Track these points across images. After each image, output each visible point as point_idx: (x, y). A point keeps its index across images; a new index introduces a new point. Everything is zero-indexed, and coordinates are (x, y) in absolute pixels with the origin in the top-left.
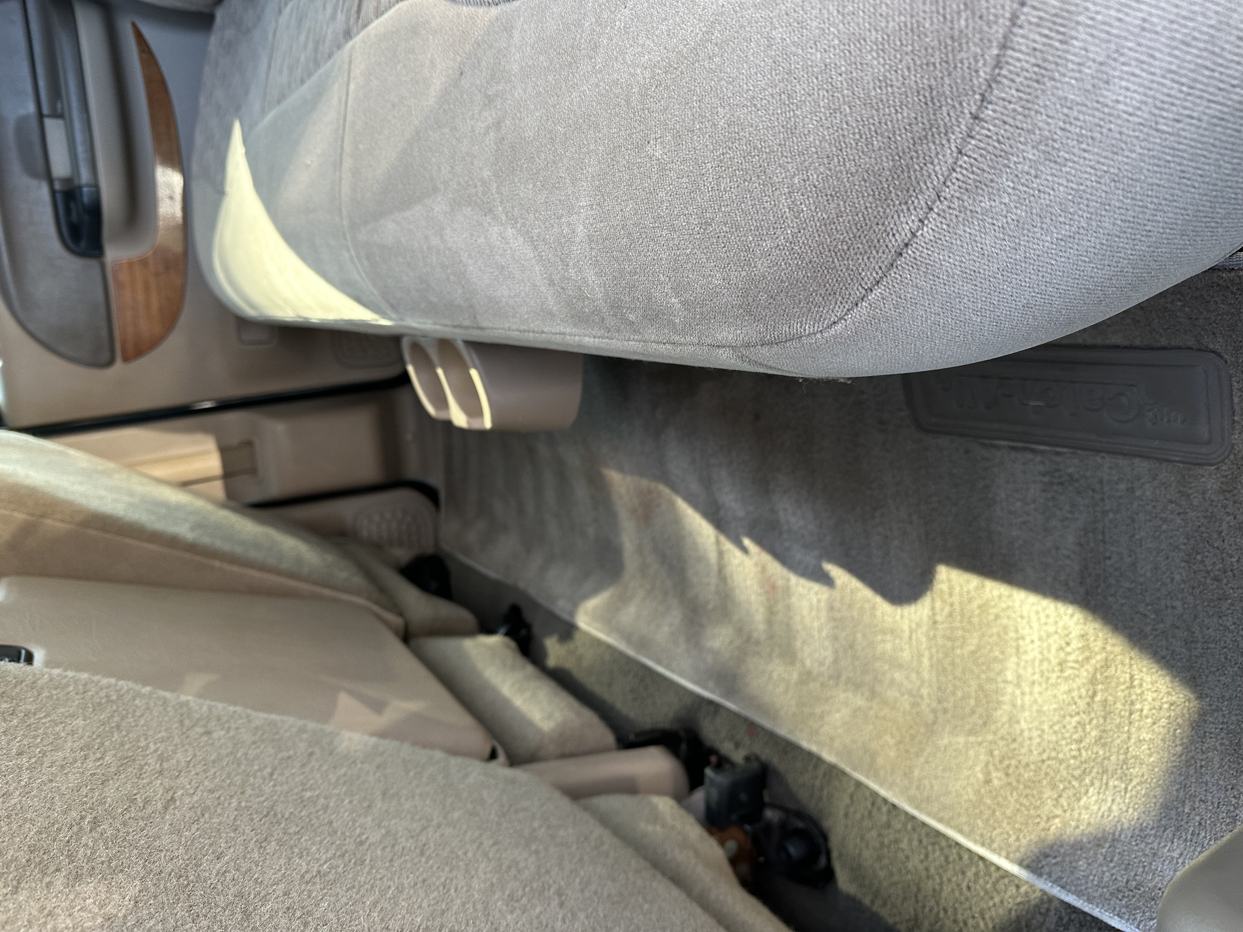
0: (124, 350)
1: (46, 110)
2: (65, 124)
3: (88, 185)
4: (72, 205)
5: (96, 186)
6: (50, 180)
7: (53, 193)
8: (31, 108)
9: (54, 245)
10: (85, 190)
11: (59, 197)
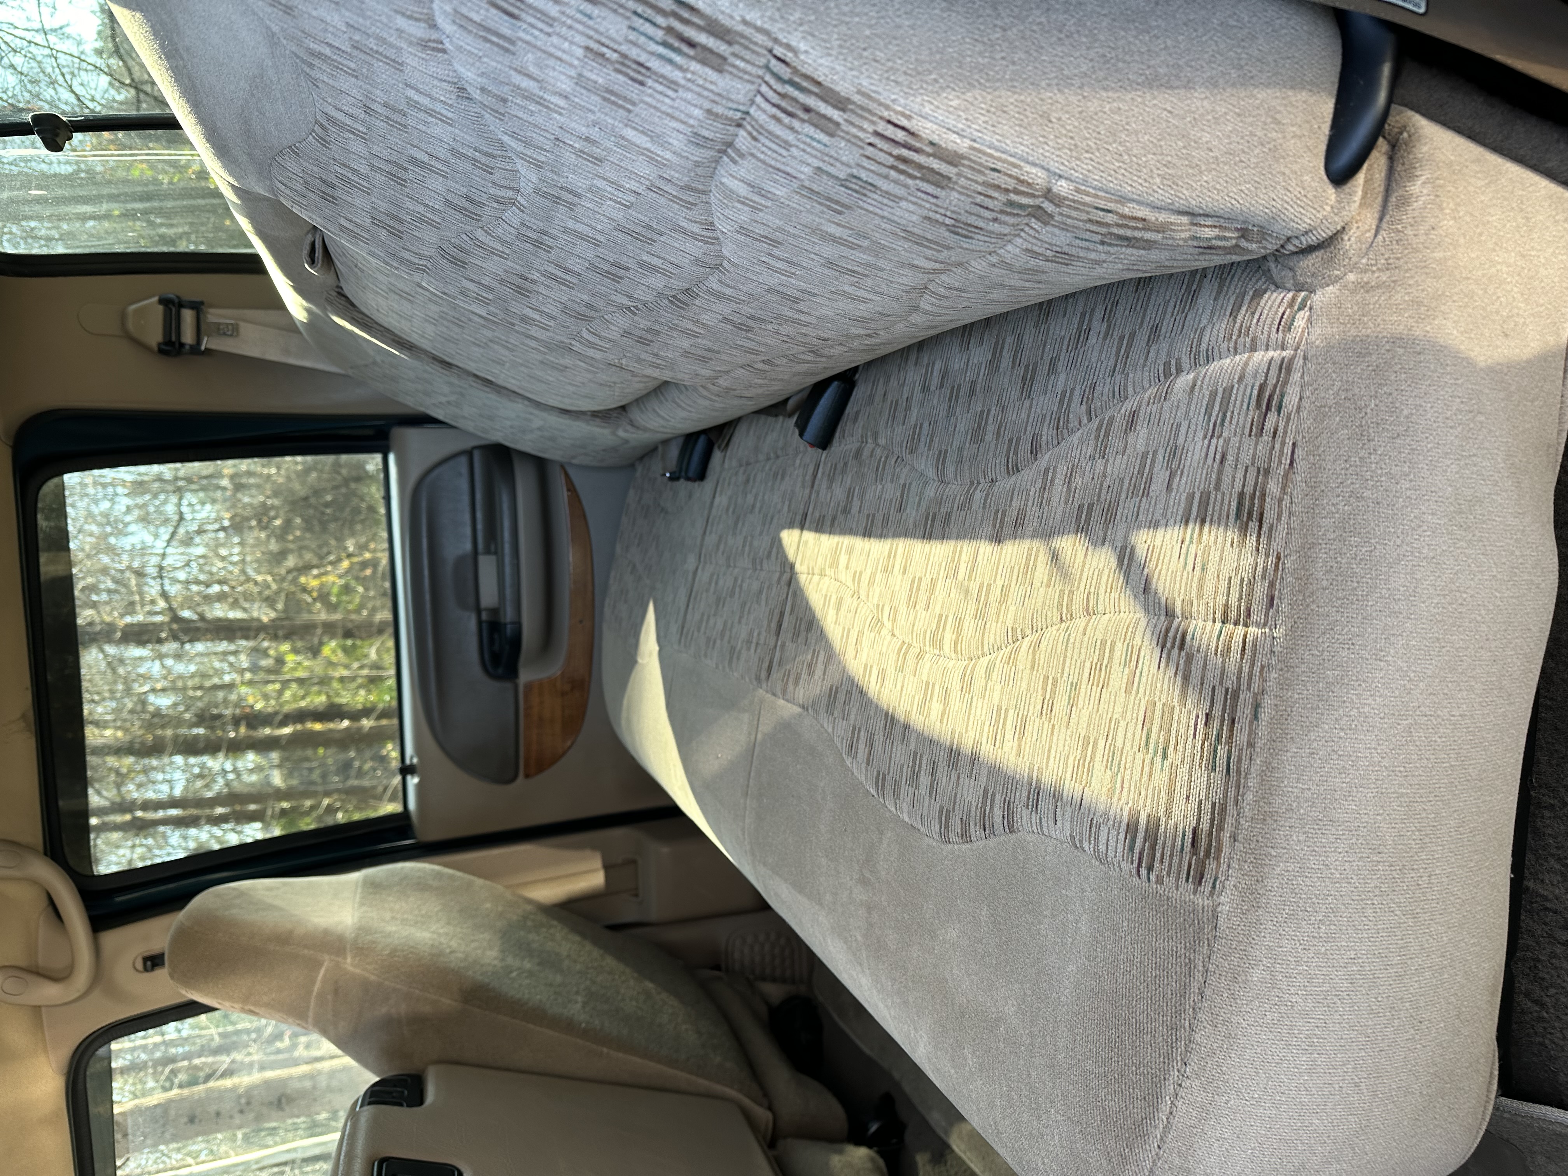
0: (527, 766)
1: (481, 546)
2: (498, 561)
3: (512, 623)
4: (496, 636)
5: (518, 625)
6: (478, 611)
7: (480, 623)
8: (468, 546)
9: (476, 670)
10: (509, 627)
11: (484, 626)
